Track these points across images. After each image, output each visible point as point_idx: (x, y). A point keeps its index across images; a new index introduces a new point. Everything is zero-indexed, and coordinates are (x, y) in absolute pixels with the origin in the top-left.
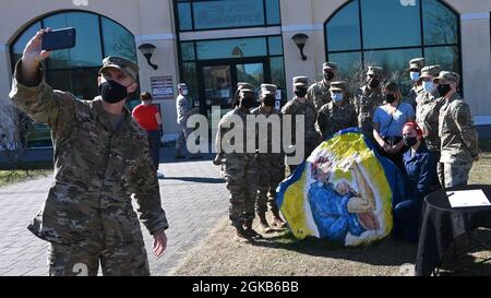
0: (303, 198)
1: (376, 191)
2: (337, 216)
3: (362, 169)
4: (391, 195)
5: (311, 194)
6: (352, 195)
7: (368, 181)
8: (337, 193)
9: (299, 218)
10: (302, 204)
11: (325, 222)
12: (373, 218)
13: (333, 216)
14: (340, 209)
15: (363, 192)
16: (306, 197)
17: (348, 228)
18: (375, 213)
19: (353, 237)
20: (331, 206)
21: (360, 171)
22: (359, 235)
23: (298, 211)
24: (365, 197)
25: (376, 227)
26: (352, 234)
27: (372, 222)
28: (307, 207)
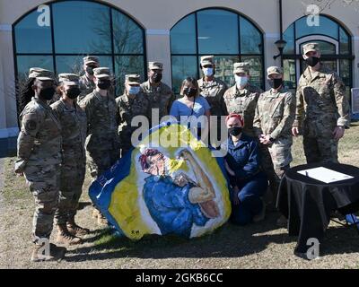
0: (137, 196)
1: (212, 179)
2: (180, 209)
3: (196, 158)
4: (226, 182)
5: (147, 189)
6: (191, 185)
7: (204, 170)
8: (176, 186)
9: (133, 217)
10: (136, 201)
11: (166, 218)
12: (214, 206)
13: (174, 209)
14: (181, 201)
15: (201, 181)
16: (140, 193)
17: (193, 219)
18: (215, 200)
19: (198, 228)
20: (170, 199)
21: (195, 160)
22: (204, 225)
23: (132, 210)
24: (203, 185)
25: (216, 214)
26: (198, 225)
27: (212, 211)
28: (142, 204)
